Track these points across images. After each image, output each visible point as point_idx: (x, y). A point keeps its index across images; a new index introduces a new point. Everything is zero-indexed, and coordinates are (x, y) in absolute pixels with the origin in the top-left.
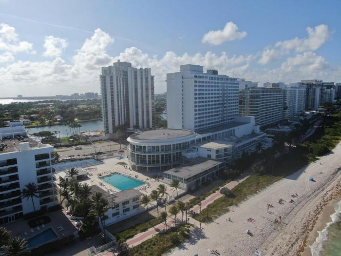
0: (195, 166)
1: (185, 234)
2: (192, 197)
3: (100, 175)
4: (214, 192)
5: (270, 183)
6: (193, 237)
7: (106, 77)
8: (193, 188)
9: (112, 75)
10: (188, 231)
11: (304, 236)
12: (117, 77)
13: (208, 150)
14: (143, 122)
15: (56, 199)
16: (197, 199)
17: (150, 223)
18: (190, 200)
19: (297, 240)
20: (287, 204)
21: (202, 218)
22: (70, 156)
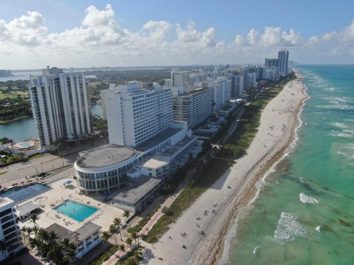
0: (139, 187)
1: (139, 257)
2: (141, 219)
3: (53, 206)
4: (157, 211)
5: (198, 194)
6: (145, 258)
7: (37, 88)
8: (140, 209)
9: (43, 86)
10: (141, 254)
11: (219, 241)
12: (49, 88)
13: (149, 170)
14: (81, 129)
15: (22, 244)
16: (144, 221)
17: (110, 251)
18: (139, 222)
19: (215, 245)
20: (210, 215)
21: (150, 239)
22: (14, 185)
